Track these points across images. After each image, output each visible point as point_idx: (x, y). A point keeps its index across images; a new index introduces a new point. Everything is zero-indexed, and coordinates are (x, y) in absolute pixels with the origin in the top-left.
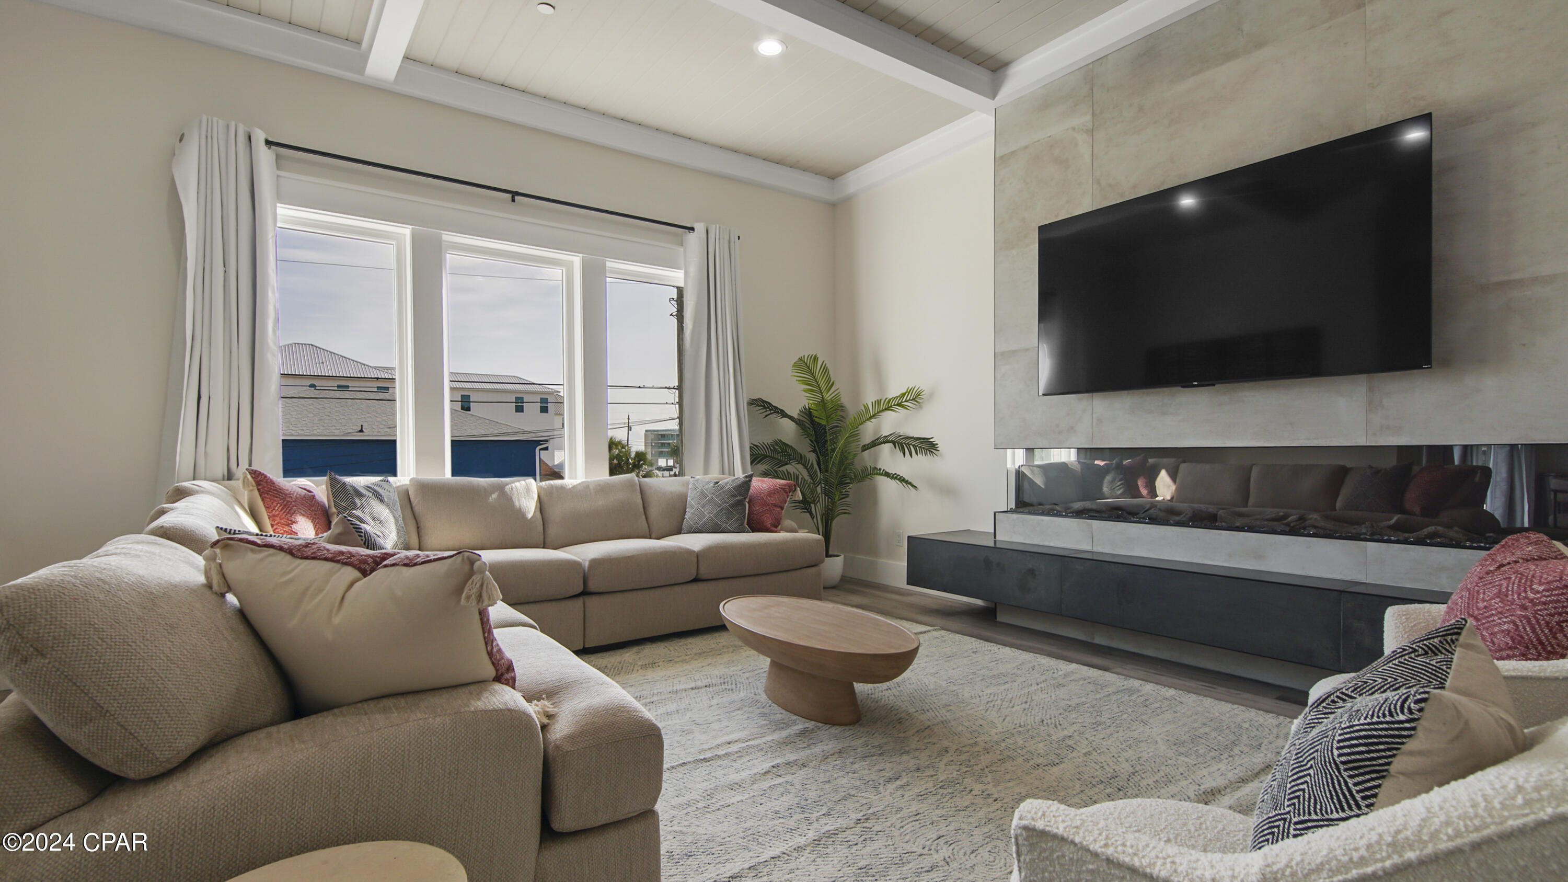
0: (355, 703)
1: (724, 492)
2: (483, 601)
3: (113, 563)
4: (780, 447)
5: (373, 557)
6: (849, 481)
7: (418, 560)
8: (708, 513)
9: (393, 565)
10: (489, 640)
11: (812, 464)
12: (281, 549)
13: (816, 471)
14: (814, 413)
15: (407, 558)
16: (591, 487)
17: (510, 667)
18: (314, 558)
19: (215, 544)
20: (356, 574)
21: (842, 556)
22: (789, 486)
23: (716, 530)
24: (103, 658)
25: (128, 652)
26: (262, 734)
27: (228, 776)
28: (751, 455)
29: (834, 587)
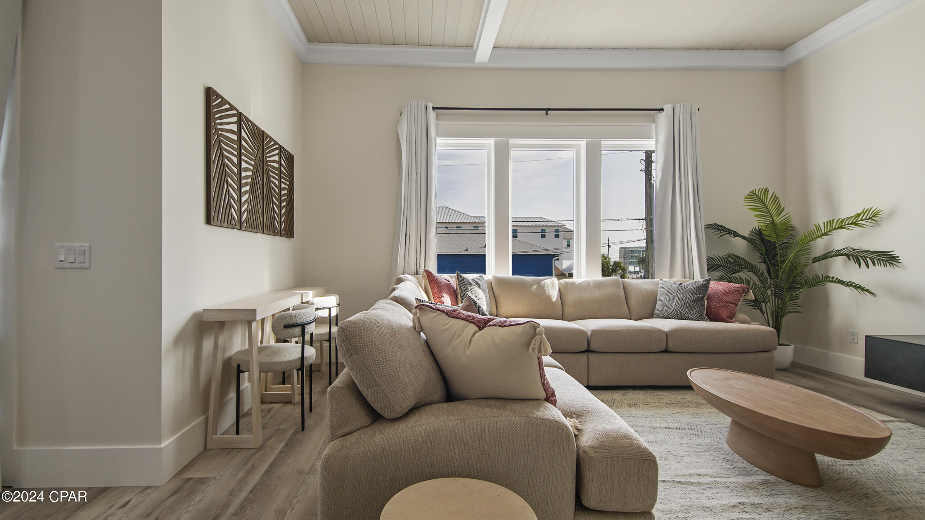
0: (475, 399)
1: (686, 291)
2: (541, 352)
3: (380, 313)
4: (733, 259)
5: (484, 320)
6: (799, 286)
7: (506, 324)
8: (674, 305)
9: (494, 325)
10: (542, 376)
11: (763, 272)
12: (443, 312)
13: (766, 278)
14: (765, 233)
15: (500, 322)
16: (591, 284)
17: (553, 394)
18: (457, 318)
19: (416, 307)
20: (476, 328)
21: (793, 346)
22: (743, 288)
23: (680, 317)
24: (377, 358)
25: (386, 357)
26: (436, 406)
27: (422, 426)
28: (708, 265)
29: (784, 370)
